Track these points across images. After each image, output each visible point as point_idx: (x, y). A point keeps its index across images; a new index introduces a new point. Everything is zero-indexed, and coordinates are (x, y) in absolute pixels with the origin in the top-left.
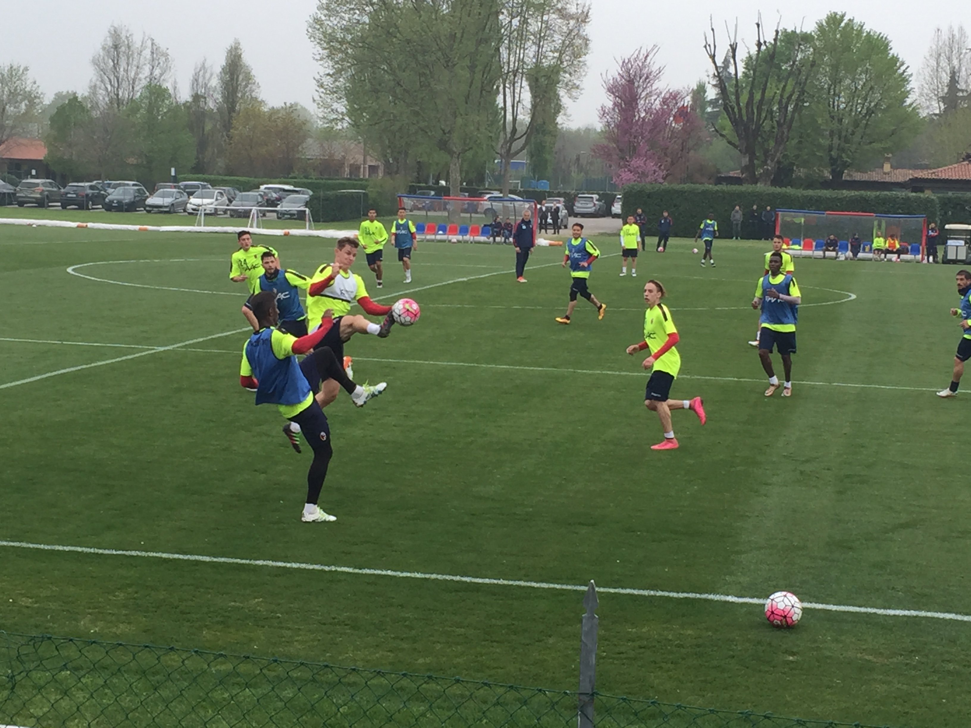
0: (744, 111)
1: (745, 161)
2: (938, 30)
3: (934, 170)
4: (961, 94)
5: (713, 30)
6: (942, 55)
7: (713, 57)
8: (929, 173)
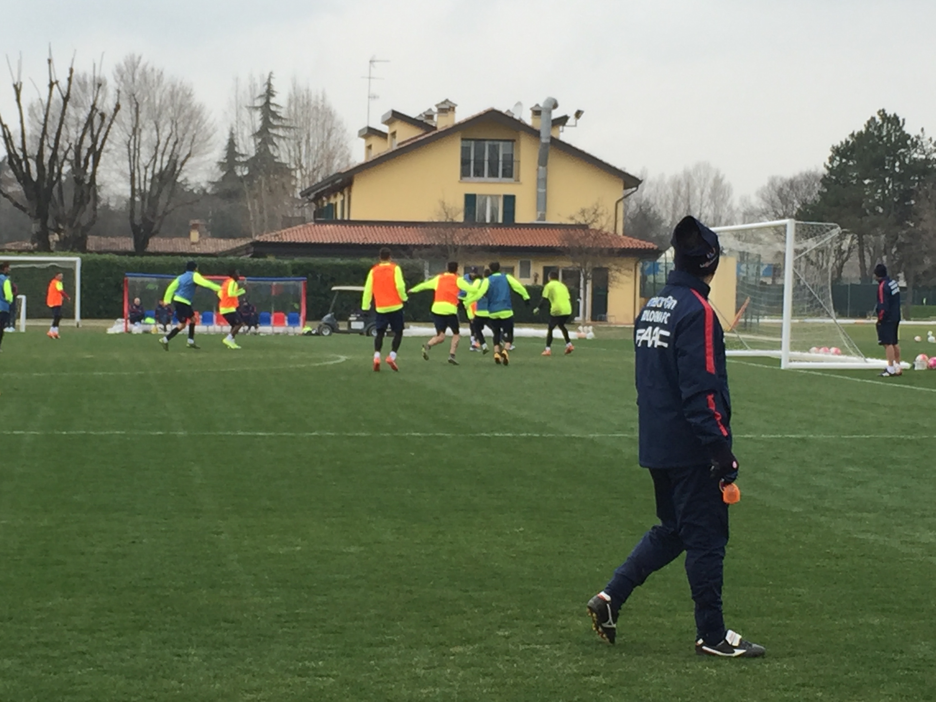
1: (35, 227)
3: (278, 233)
4: (242, 159)
8: (271, 236)
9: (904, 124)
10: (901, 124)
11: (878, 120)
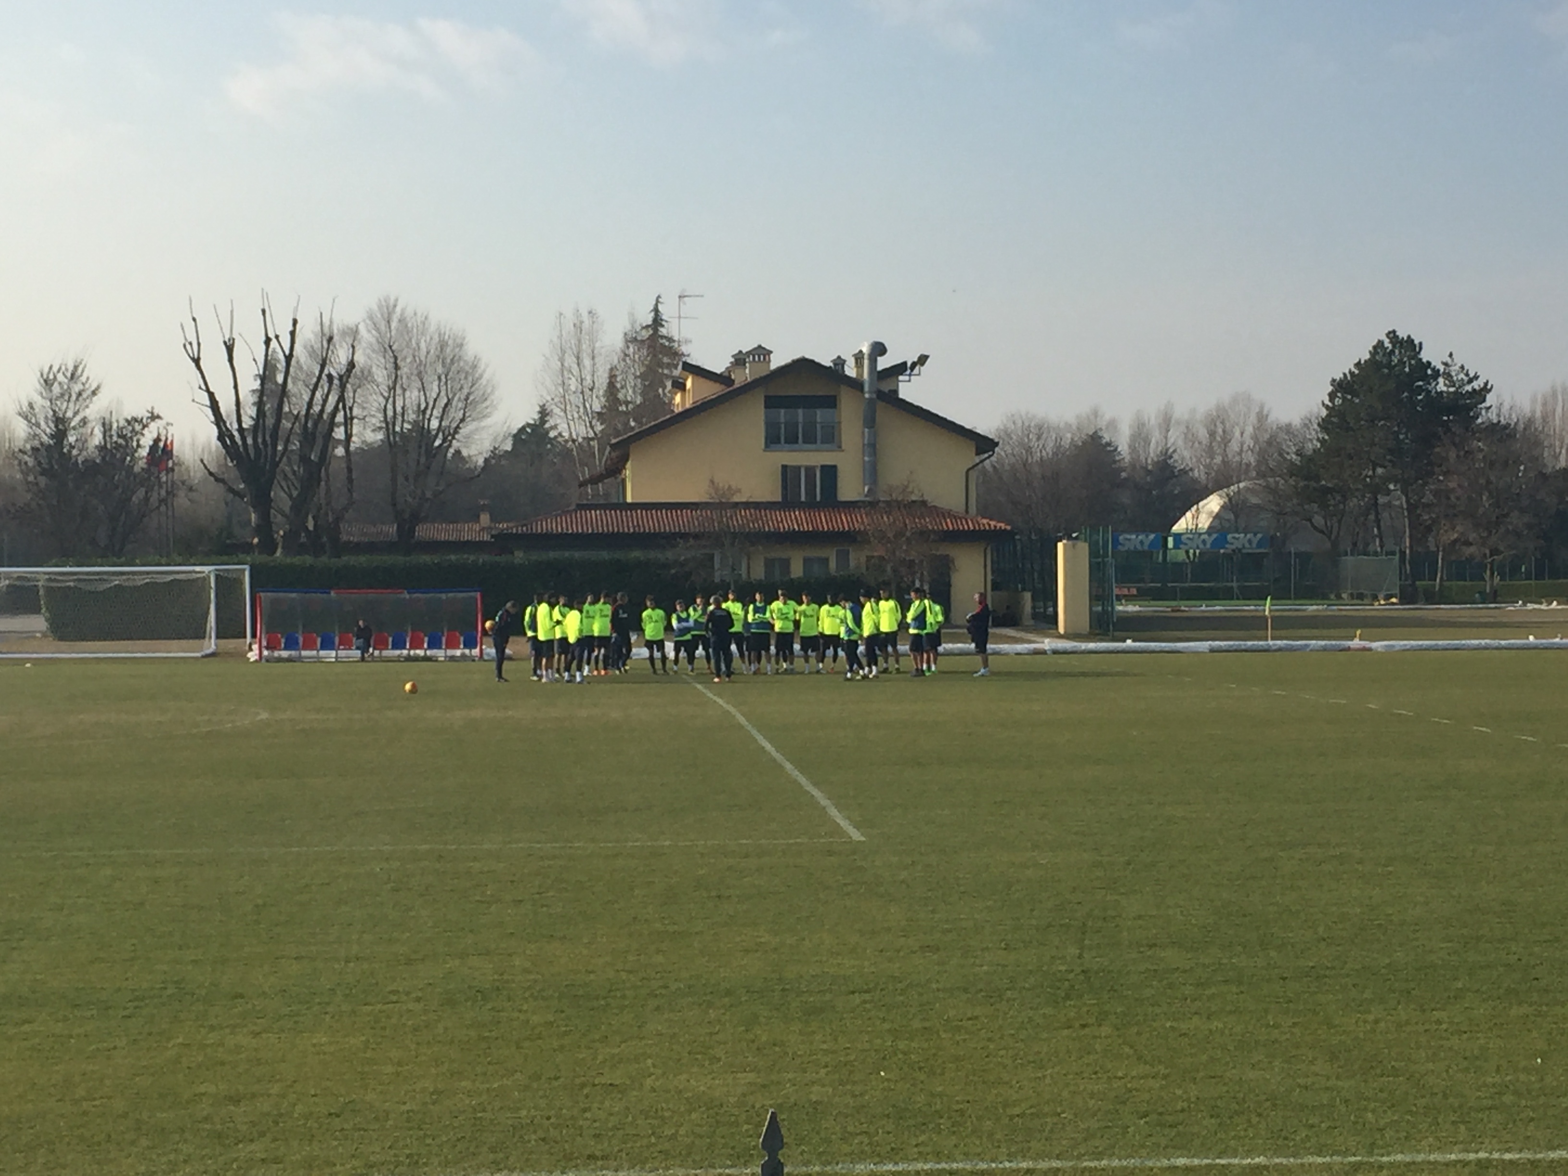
0: (250, 441)
2: (561, 314)
3: (528, 522)
5: (194, 320)
6: (569, 352)
7: (197, 361)
8: (519, 526)
9: (1421, 348)
10: (1417, 349)
11: (1387, 344)
